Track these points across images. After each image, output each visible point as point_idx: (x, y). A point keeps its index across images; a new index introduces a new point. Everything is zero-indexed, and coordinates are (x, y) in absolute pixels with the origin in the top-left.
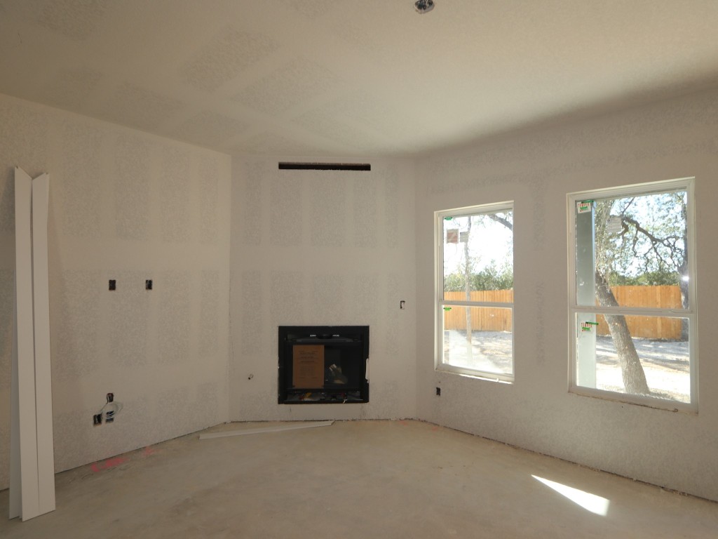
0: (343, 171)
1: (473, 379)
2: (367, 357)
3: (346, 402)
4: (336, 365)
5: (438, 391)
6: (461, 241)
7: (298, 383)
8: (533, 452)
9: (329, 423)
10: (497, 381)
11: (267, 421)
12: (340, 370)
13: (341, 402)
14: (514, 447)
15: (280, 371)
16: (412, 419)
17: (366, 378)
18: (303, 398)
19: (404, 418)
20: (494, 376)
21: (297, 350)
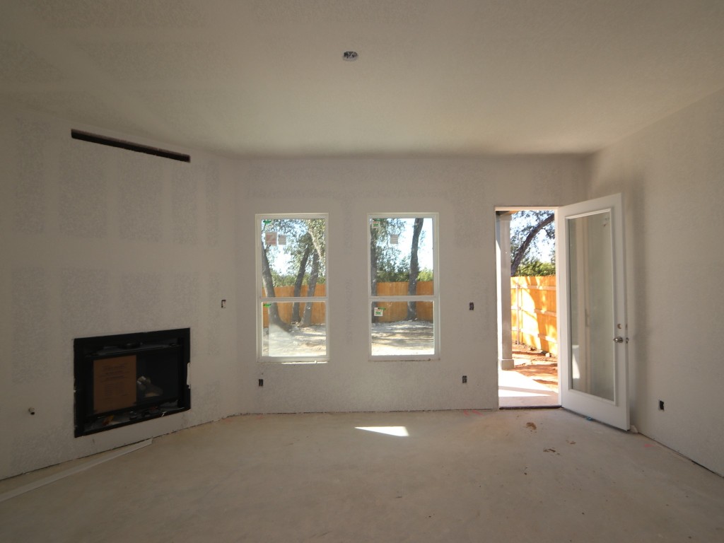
0: (159, 157)
1: (295, 365)
2: (188, 361)
3: (166, 415)
4: (145, 376)
5: (261, 382)
6: (279, 244)
7: (100, 405)
8: (345, 413)
9: (149, 442)
10: (315, 362)
11: (58, 464)
12: (149, 381)
13: (159, 416)
14: (330, 413)
15: (76, 395)
16: (234, 415)
17: (188, 383)
18: (107, 423)
19: (225, 417)
20: (311, 359)
21: (99, 367)
